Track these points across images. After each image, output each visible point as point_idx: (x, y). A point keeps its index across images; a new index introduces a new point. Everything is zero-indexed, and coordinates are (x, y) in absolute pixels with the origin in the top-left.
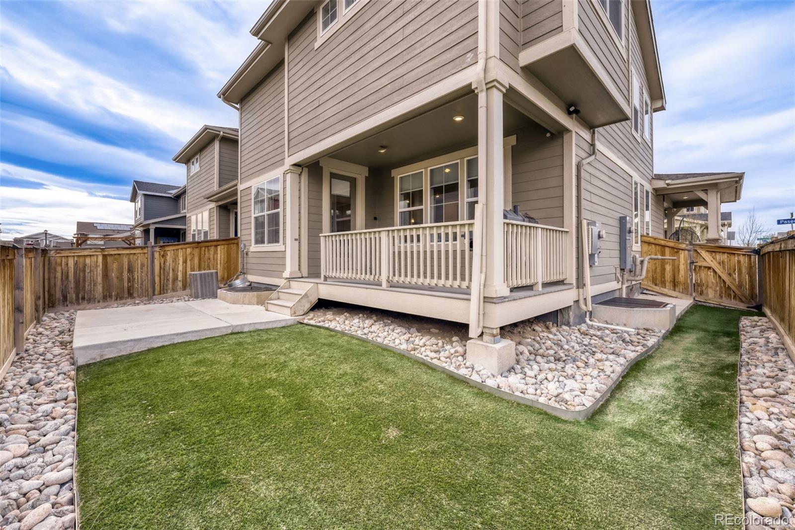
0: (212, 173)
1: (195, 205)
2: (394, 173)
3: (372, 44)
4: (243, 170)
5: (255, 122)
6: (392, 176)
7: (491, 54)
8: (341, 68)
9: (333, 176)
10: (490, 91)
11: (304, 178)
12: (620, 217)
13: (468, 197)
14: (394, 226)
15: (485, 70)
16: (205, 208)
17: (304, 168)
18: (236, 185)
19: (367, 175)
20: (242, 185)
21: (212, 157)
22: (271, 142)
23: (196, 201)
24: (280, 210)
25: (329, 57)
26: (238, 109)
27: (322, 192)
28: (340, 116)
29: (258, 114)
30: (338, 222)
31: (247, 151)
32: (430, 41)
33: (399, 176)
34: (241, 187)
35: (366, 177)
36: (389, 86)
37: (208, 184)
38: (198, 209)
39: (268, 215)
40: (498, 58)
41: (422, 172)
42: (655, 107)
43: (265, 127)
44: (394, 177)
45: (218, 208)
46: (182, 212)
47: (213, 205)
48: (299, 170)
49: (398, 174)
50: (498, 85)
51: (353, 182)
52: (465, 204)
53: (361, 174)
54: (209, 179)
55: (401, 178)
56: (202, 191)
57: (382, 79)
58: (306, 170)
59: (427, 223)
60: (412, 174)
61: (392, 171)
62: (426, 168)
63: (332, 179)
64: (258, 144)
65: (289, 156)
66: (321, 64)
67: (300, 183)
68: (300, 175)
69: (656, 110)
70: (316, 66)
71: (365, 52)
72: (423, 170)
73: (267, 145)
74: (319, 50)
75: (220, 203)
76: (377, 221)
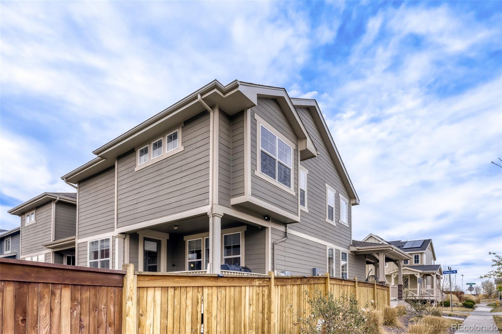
0: (49, 227)
1: (29, 250)
2: (185, 238)
3: (166, 180)
4: (80, 230)
5: (91, 200)
6: (184, 240)
7: (214, 203)
8: (150, 186)
9: (145, 239)
10: (214, 217)
11: (127, 241)
12: (313, 268)
13: (225, 256)
14: (185, 271)
15: (212, 209)
16: (41, 252)
17: (127, 235)
18: (74, 239)
19: (168, 239)
20: (78, 240)
21: (48, 214)
22: (104, 215)
23: (31, 247)
24: (110, 259)
25: (143, 179)
26: (77, 188)
27: (138, 249)
28: (150, 212)
29: (93, 195)
30: (149, 267)
31: (84, 218)
32: (192, 188)
33: (188, 241)
34: (78, 241)
35: (167, 240)
36: (174, 203)
37: (44, 234)
38: (33, 252)
39: (101, 261)
40: (218, 204)
41: (201, 239)
42: (353, 203)
43: (99, 205)
44: (185, 241)
45: (54, 253)
46: (5, 253)
47: (50, 251)
48: (124, 236)
49: (188, 240)
50: (217, 215)
51: (159, 243)
52: (223, 259)
53: (164, 238)
54: (45, 231)
55: (190, 242)
56: (37, 239)
57: (171, 199)
58: (128, 236)
59: (204, 270)
60: (196, 240)
61: (184, 237)
62: (203, 237)
63: (145, 241)
64: (93, 215)
65: (117, 228)
66: (139, 181)
67: (124, 243)
68: (124, 239)
69: (353, 205)
70: (135, 181)
71: (163, 183)
72: (202, 238)
73: (100, 216)
74: (138, 172)
75: (56, 250)
76: (175, 267)
